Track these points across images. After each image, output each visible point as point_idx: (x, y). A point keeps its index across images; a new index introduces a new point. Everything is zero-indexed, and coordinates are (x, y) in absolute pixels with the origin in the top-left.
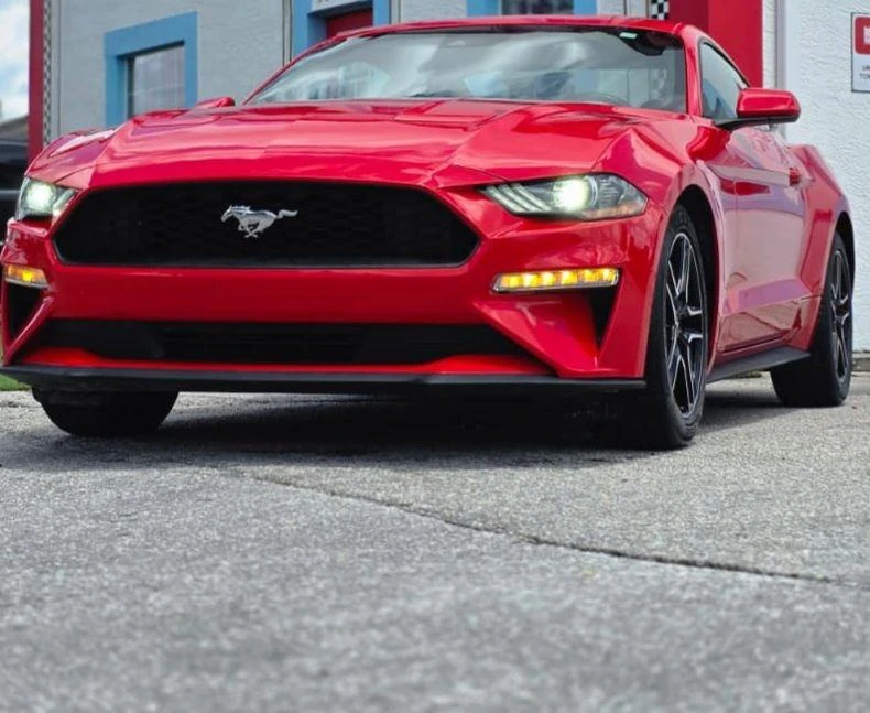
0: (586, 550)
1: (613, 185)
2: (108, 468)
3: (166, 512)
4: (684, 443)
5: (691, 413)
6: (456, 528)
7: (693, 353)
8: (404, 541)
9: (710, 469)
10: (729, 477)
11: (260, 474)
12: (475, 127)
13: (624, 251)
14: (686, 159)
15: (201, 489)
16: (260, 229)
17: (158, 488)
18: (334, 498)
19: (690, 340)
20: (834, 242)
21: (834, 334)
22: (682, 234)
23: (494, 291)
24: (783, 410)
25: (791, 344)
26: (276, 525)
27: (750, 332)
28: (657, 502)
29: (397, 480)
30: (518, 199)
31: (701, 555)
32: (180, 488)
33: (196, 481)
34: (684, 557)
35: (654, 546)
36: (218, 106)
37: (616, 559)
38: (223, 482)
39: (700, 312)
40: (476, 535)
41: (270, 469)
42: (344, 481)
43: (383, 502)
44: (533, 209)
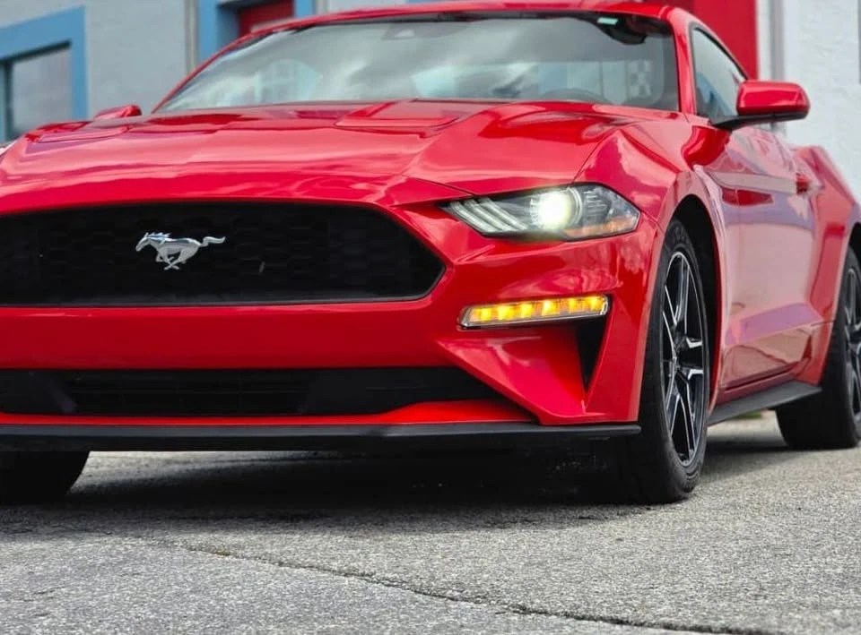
0: (583, 618)
1: (599, 197)
2: (14, 539)
3: (88, 589)
4: (683, 494)
5: (691, 461)
6: (427, 598)
7: (693, 390)
8: (370, 616)
9: (715, 523)
10: (738, 532)
11: (194, 544)
12: (432, 133)
13: (614, 275)
14: (682, 163)
15: (125, 562)
16: (181, 259)
17: (75, 560)
18: (282, 568)
19: (689, 377)
20: (847, 258)
21: (849, 365)
22: (679, 254)
23: (463, 326)
24: (791, 454)
25: (800, 378)
26: (218, 600)
27: (751, 367)
28: (660, 562)
29: (354, 548)
30: (489, 217)
31: (717, 619)
32: (101, 561)
33: (119, 553)
34: (695, 622)
35: (660, 611)
36: (123, 116)
37: (618, 627)
38: (151, 553)
39: (700, 344)
40: (452, 605)
41: (202, 538)
42: (292, 549)
43: (340, 573)
44: (507, 229)
